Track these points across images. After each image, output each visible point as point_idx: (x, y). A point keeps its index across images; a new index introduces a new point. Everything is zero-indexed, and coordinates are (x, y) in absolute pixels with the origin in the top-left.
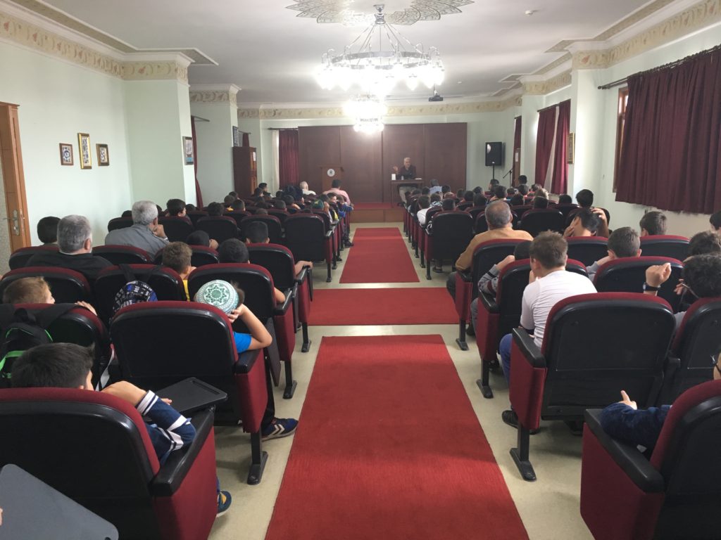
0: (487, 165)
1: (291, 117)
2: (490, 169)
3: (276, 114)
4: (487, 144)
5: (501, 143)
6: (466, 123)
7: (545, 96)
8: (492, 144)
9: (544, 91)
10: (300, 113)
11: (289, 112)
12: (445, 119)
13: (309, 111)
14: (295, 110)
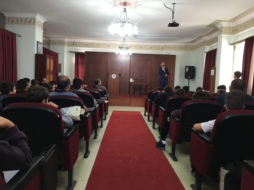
0: (185, 78)
1: (82, 47)
2: (187, 80)
3: (74, 44)
4: (186, 67)
5: (194, 66)
6: (175, 55)
8: (189, 67)
10: (87, 45)
11: (81, 44)
12: (164, 53)
13: (92, 44)
14: (84, 43)
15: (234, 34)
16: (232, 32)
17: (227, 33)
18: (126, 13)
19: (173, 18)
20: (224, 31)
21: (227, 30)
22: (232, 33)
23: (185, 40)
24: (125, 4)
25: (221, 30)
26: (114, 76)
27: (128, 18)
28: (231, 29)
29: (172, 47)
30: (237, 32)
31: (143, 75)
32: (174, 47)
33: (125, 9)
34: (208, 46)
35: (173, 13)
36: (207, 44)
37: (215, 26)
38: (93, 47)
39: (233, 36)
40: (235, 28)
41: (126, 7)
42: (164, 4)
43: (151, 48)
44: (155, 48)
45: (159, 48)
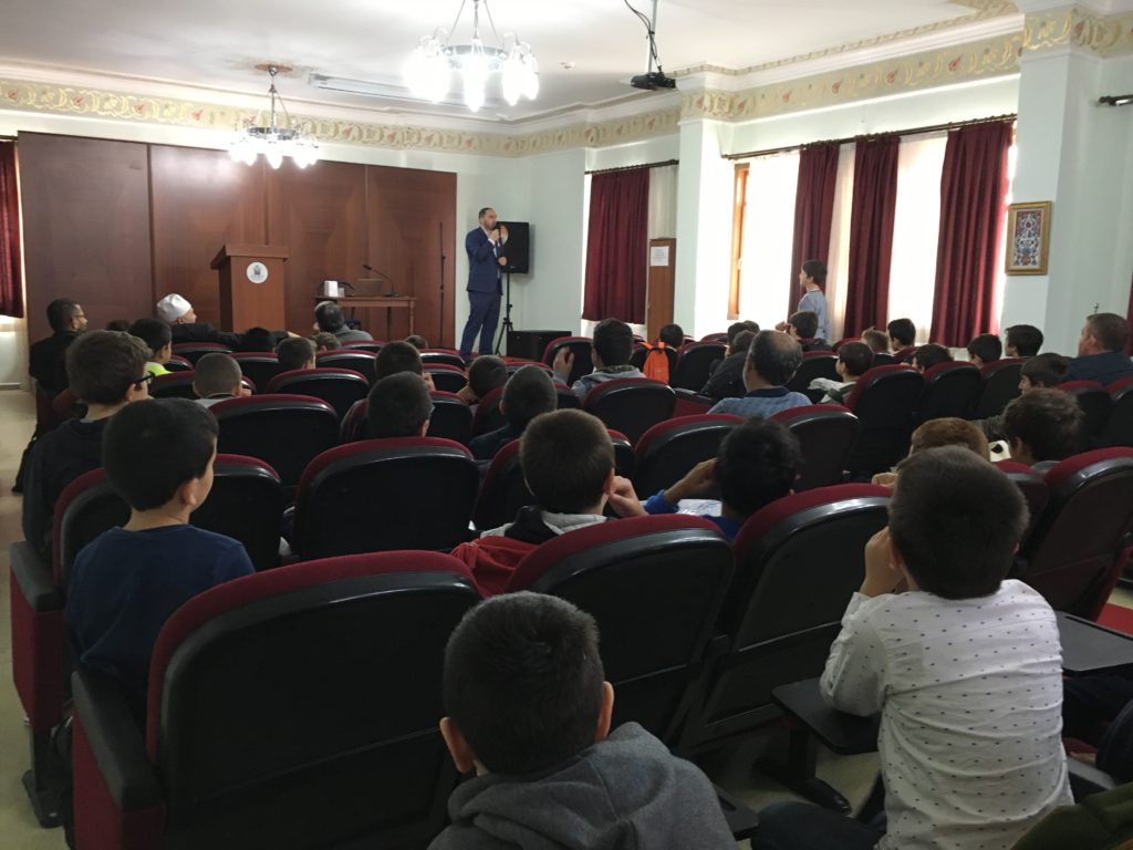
6: (456, 175)
12: (402, 159)
15: (732, 119)
16: (730, 112)
17: (715, 114)
20: (707, 107)
21: (716, 103)
25: (694, 101)
26: (257, 273)
28: (726, 101)
29: (436, 139)
30: (747, 112)
31: (371, 265)
32: (441, 138)
34: (595, 147)
35: (651, 33)
36: (590, 138)
39: (732, 125)
40: (738, 97)
43: (348, 132)
44: (365, 134)
45: (382, 137)
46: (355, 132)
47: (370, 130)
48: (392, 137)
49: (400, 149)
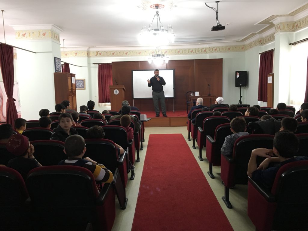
0: (236, 86)
1: (108, 56)
2: (238, 89)
3: (98, 54)
4: (236, 72)
5: (246, 71)
6: (222, 59)
7: (295, 33)
8: (240, 73)
9: (294, 29)
10: (113, 54)
11: (106, 53)
12: (207, 56)
13: (119, 52)
14: (110, 52)
15: (294, 31)
16: (293, 28)
17: (285, 30)
18: (159, 18)
19: (217, 20)
20: (282, 28)
21: (286, 26)
22: (292, 30)
23: (233, 40)
24: (157, 6)
25: (278, 27)
26: (116, 92)
27: (161, 24)
28: (290, 25)
29: (218, 49)
30: (298, 28)
33: (157, 12)
34: (263, 45)
35: (217, 13)
36: (261, 42)
37: (270, 22)
38: (121, 56)
40: (296, 23)
41: (158, 10)
42: (205, 3)
43: (192, 51)
44: (197, 51)
45: (202, 51)
46: (194, 51)
47: (198, 50)
48: (205, 51)
49: (207, 54)
